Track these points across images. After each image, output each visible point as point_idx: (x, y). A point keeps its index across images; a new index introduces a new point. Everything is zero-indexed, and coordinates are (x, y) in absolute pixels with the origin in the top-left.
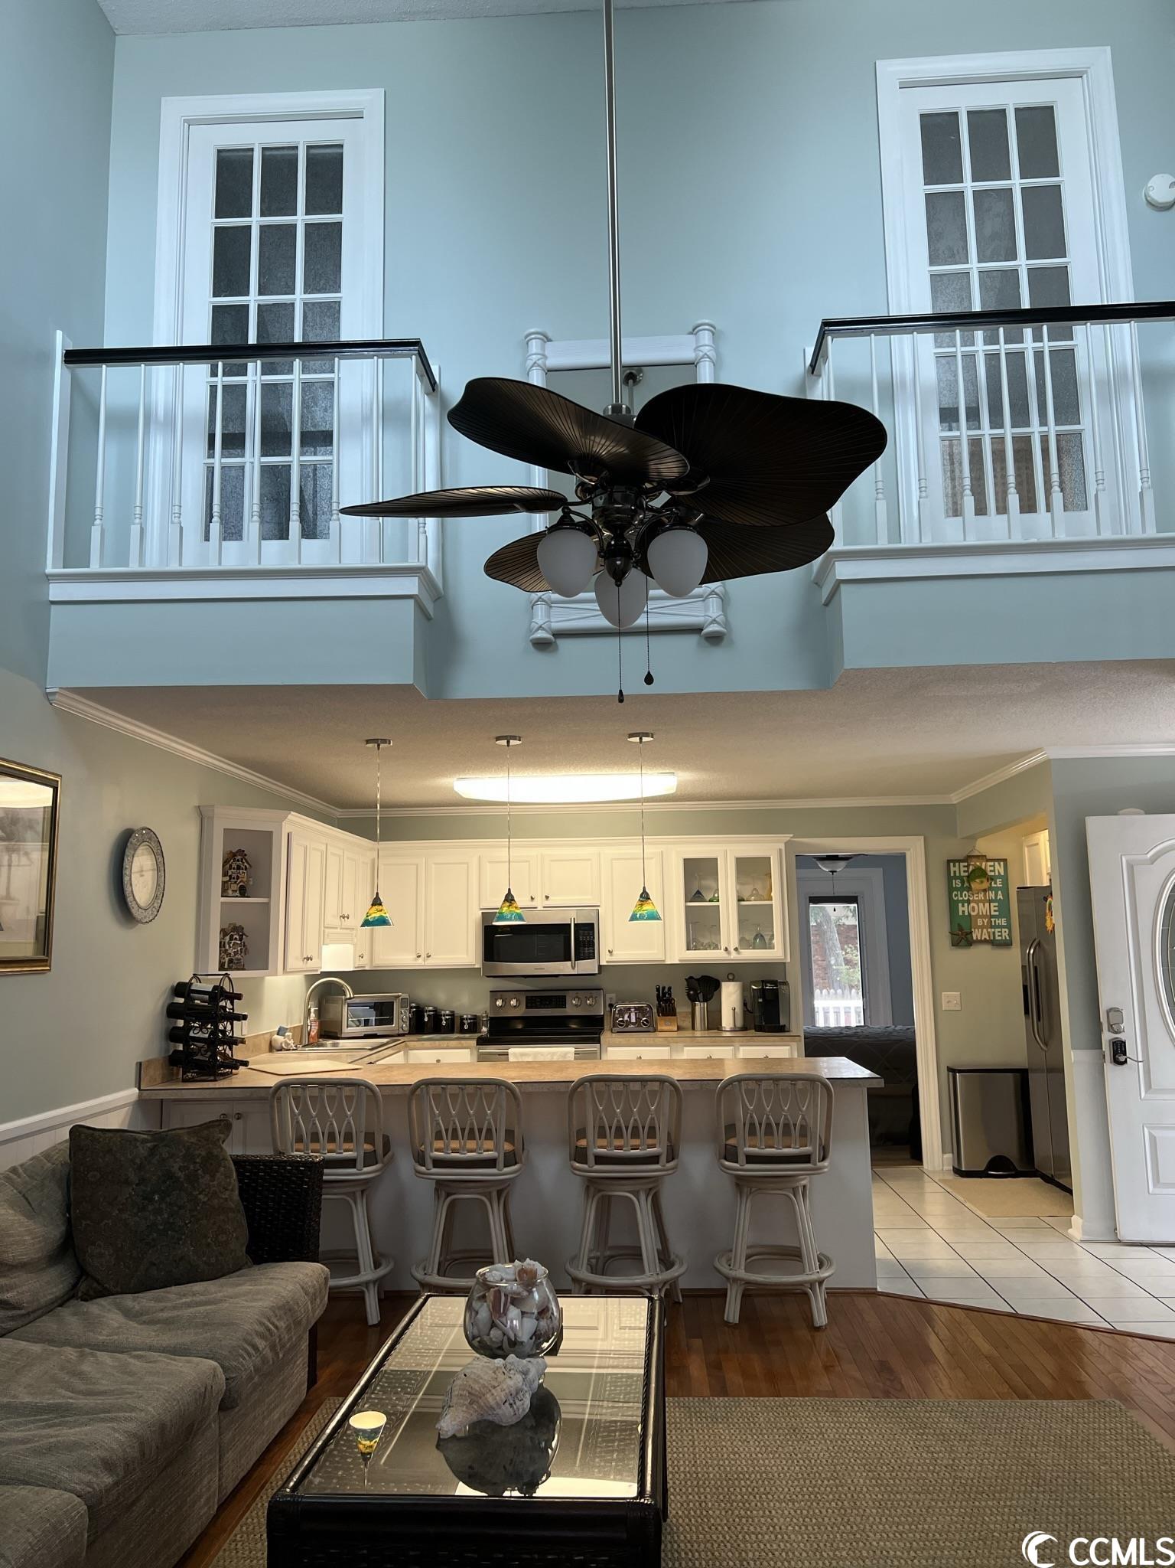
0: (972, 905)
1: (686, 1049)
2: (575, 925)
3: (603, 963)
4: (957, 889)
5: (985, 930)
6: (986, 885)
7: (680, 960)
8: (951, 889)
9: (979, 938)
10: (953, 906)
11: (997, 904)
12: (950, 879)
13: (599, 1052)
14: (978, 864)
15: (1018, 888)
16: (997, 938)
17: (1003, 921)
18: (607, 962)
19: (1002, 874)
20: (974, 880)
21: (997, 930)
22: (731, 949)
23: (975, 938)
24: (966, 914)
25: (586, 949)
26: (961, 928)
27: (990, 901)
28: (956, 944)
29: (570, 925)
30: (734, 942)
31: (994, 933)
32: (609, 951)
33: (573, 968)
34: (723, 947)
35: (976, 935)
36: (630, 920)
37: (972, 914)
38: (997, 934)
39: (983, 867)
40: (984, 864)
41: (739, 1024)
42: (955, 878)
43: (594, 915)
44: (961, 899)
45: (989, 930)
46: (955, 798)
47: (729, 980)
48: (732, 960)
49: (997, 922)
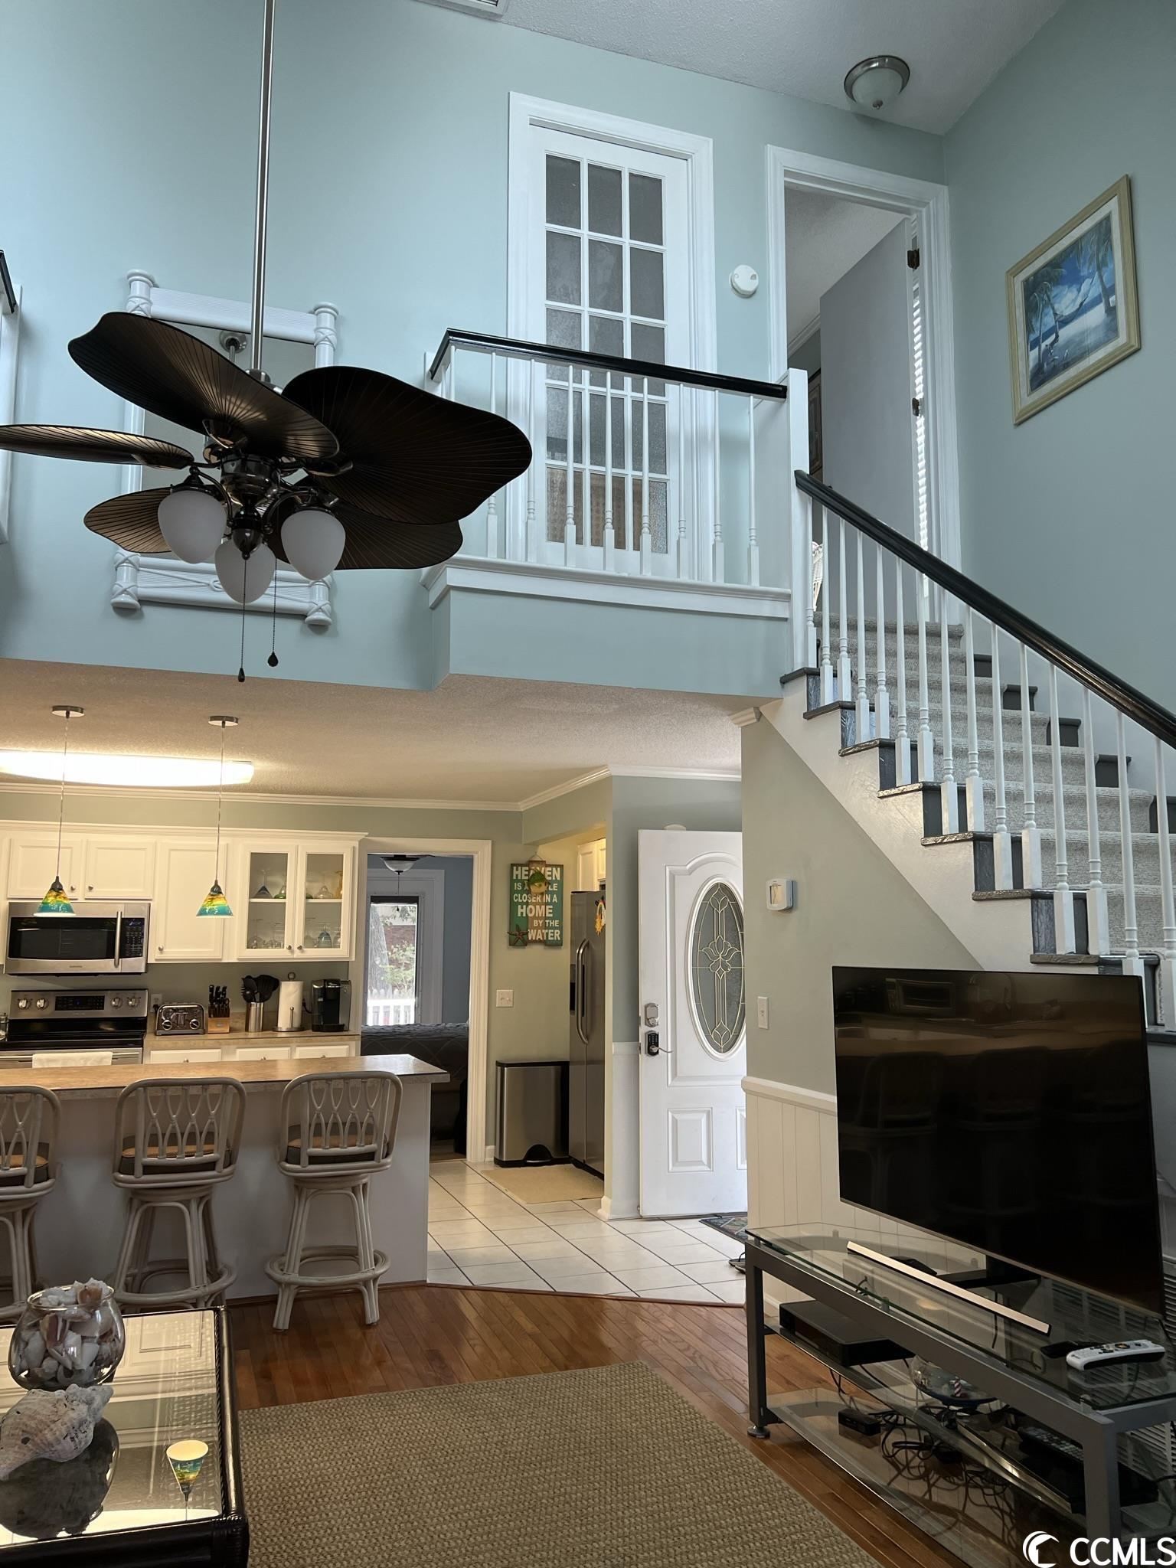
0: (530, 906)
1: (238, 1051)
2: (123, 920)
3: (151, 961)
4: (517, 892)
5: (539, 931)
6: (543, 888)
7: (238, 959)
8: (512, 891)
9: (534, 939)
10: (513, 907)
11: (551, 907)
12: (512, 882)
13: (140, 1056)
14: (538, 868)
15: (572, 892)
16: (550, 938)
17: (556, 923)
18: (156, 960)
19: (559, 879)
20: (533, 884)
21: (550, 931)
22: (295, 948)
23: (530, 939)
24: (524, 915)
25: (133, 945)
26: (518, 928)
27: (546, 904)
28: (513, 943)
29: (116, 919)
30: (299, 940)
31: (547, 934)
32: (159, 948)
33: (116, 966)
34: (286, 946)
35: (532, 935)
36: (198, 915)
37: (530, 915)
38: (550, 934)
39: (542, 872)
40: (543, 869)
41: (296, 1024)
42: (517, 881)
43: (146, 910)
44: (520, 901)
45: (543, 931)
46: (522, 806)
47: (289, 980)
48: (294, 959)
49: (551, 923)
